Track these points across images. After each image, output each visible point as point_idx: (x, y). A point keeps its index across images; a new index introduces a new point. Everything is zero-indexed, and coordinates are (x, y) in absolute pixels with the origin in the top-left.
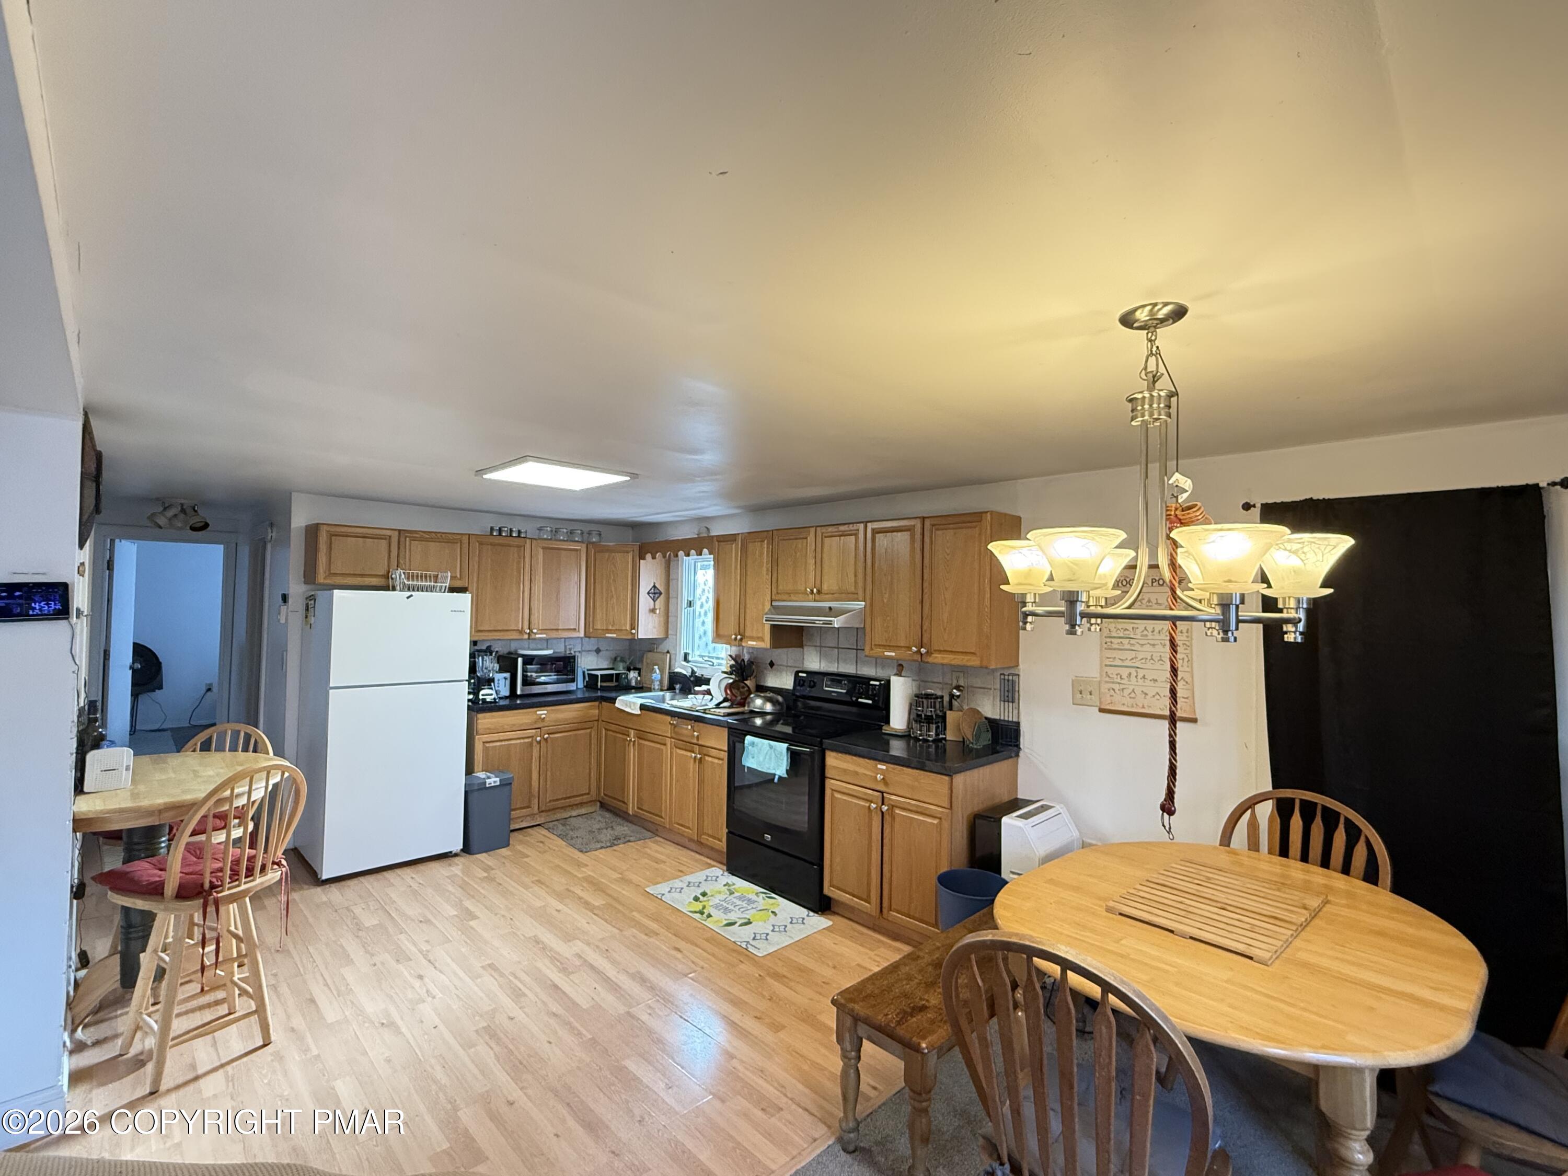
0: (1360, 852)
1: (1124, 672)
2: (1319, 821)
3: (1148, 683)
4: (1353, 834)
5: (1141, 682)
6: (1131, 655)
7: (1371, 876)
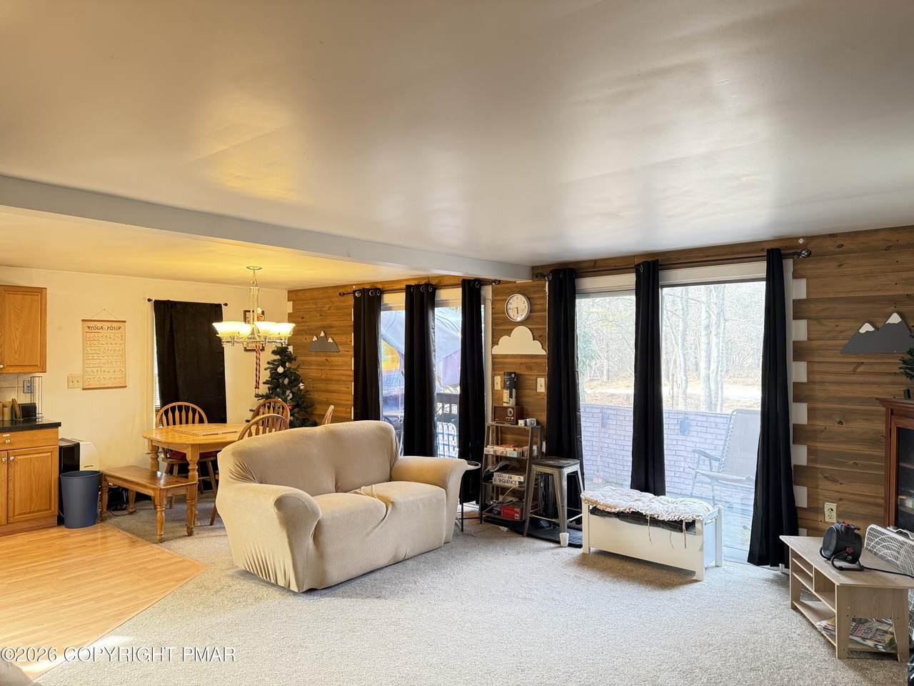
0: (197, 416)
1: (95, 370)
2: (184, 411)
3: (106, 373)
4: (194, 411)
5: (103, 373)
6: (97, 361)
7: (201, 421)
